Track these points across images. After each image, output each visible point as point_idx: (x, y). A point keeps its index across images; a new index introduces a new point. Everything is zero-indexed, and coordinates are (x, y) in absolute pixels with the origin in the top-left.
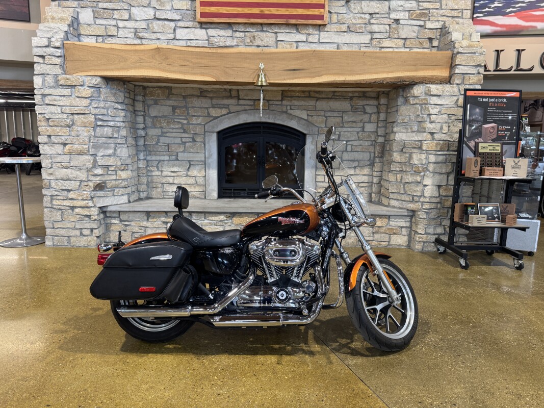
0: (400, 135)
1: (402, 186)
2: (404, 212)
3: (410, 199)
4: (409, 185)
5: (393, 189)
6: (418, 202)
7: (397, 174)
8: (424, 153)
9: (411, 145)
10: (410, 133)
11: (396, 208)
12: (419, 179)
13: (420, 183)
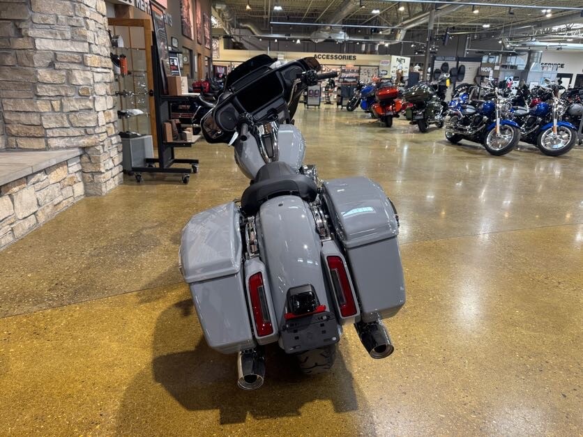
0: (45, 44)
1: (65, 118)
2: (77, 152)
3: (80, 132)
4: (77, 114)
5: (50, 123)
6: (92, 134)
7: (51, 100)
8: (89, 71)
9: (67, 58)
10: (62, 41)
11: (63, 148)
12: (90, 104)
13: (91, 109)
